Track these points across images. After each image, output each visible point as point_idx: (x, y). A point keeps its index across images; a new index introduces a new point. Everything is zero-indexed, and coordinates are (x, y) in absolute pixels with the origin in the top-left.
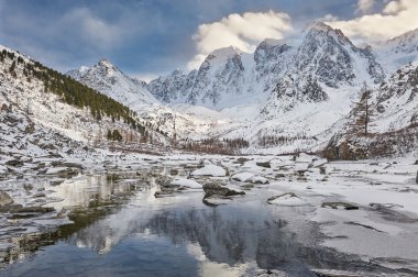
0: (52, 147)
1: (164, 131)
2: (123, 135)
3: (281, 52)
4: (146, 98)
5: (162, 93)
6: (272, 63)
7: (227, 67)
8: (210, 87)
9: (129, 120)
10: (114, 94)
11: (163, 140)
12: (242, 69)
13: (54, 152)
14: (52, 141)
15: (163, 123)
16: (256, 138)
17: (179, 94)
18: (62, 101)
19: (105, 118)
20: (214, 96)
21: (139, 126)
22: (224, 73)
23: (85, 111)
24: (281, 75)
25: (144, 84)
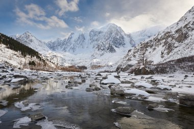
0: (3, 68)
1: (53, 62)
2: (36, 63)
3: (99, 33)
4: (45, 49)
5: (53, 47)
6: (96, 38)
7: (79, 38)
8: (72, 45)
9: (38, 57)
10: (32, 46)
11: (53, 65)
12: (84, 39)
13: (5, 70)
14: (4, 65)
15: (53, 59)
16: (90, 66)
17: (59, 47)
18: (8, 48)
19: (28, 56)
20: (73, 49)
21: (43, 60)
22: (77, 40)
23: (19, 53)
24: (99, 42)
25: (45, 43)
